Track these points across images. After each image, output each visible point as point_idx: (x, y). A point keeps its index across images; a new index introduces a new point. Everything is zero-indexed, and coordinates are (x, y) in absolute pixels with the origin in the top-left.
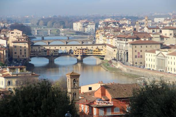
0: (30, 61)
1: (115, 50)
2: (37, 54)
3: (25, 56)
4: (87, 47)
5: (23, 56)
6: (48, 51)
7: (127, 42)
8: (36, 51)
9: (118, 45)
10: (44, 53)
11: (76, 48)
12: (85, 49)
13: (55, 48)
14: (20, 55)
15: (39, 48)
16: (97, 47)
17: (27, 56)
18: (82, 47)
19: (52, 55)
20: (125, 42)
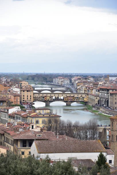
0: (34, 104)
1: (97, 98)
2: (37, 100)
3: (31, 101)
4: (74, 95)
5: (29, 100)
6: (45, 97)
7: (108, 92)
8: (36, 97)
9: (100, 94)
10: (42, 99)
11: (66, 95)
12: (73, 97)
13: (51, 95)
14: (27, 100)
15: (39, 95)
16: (82, 95)
17: (32, 101)
18: (70, 95)
19: (48, 100)
20: (106, 92)
